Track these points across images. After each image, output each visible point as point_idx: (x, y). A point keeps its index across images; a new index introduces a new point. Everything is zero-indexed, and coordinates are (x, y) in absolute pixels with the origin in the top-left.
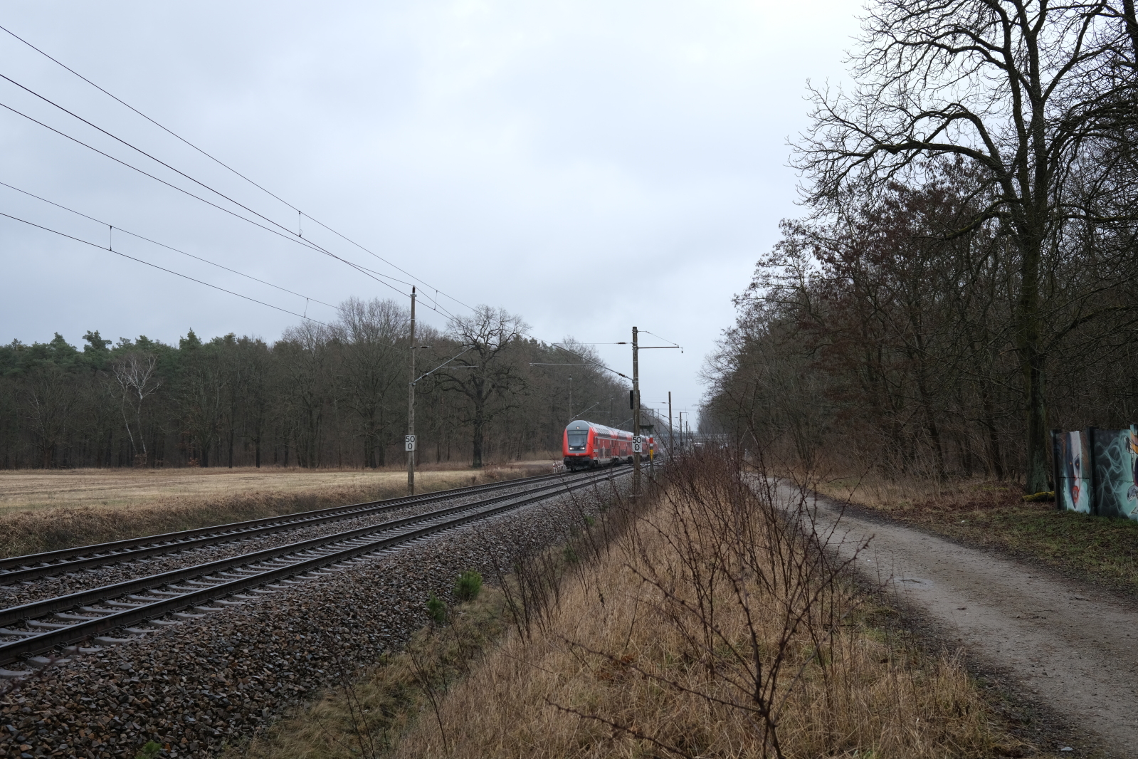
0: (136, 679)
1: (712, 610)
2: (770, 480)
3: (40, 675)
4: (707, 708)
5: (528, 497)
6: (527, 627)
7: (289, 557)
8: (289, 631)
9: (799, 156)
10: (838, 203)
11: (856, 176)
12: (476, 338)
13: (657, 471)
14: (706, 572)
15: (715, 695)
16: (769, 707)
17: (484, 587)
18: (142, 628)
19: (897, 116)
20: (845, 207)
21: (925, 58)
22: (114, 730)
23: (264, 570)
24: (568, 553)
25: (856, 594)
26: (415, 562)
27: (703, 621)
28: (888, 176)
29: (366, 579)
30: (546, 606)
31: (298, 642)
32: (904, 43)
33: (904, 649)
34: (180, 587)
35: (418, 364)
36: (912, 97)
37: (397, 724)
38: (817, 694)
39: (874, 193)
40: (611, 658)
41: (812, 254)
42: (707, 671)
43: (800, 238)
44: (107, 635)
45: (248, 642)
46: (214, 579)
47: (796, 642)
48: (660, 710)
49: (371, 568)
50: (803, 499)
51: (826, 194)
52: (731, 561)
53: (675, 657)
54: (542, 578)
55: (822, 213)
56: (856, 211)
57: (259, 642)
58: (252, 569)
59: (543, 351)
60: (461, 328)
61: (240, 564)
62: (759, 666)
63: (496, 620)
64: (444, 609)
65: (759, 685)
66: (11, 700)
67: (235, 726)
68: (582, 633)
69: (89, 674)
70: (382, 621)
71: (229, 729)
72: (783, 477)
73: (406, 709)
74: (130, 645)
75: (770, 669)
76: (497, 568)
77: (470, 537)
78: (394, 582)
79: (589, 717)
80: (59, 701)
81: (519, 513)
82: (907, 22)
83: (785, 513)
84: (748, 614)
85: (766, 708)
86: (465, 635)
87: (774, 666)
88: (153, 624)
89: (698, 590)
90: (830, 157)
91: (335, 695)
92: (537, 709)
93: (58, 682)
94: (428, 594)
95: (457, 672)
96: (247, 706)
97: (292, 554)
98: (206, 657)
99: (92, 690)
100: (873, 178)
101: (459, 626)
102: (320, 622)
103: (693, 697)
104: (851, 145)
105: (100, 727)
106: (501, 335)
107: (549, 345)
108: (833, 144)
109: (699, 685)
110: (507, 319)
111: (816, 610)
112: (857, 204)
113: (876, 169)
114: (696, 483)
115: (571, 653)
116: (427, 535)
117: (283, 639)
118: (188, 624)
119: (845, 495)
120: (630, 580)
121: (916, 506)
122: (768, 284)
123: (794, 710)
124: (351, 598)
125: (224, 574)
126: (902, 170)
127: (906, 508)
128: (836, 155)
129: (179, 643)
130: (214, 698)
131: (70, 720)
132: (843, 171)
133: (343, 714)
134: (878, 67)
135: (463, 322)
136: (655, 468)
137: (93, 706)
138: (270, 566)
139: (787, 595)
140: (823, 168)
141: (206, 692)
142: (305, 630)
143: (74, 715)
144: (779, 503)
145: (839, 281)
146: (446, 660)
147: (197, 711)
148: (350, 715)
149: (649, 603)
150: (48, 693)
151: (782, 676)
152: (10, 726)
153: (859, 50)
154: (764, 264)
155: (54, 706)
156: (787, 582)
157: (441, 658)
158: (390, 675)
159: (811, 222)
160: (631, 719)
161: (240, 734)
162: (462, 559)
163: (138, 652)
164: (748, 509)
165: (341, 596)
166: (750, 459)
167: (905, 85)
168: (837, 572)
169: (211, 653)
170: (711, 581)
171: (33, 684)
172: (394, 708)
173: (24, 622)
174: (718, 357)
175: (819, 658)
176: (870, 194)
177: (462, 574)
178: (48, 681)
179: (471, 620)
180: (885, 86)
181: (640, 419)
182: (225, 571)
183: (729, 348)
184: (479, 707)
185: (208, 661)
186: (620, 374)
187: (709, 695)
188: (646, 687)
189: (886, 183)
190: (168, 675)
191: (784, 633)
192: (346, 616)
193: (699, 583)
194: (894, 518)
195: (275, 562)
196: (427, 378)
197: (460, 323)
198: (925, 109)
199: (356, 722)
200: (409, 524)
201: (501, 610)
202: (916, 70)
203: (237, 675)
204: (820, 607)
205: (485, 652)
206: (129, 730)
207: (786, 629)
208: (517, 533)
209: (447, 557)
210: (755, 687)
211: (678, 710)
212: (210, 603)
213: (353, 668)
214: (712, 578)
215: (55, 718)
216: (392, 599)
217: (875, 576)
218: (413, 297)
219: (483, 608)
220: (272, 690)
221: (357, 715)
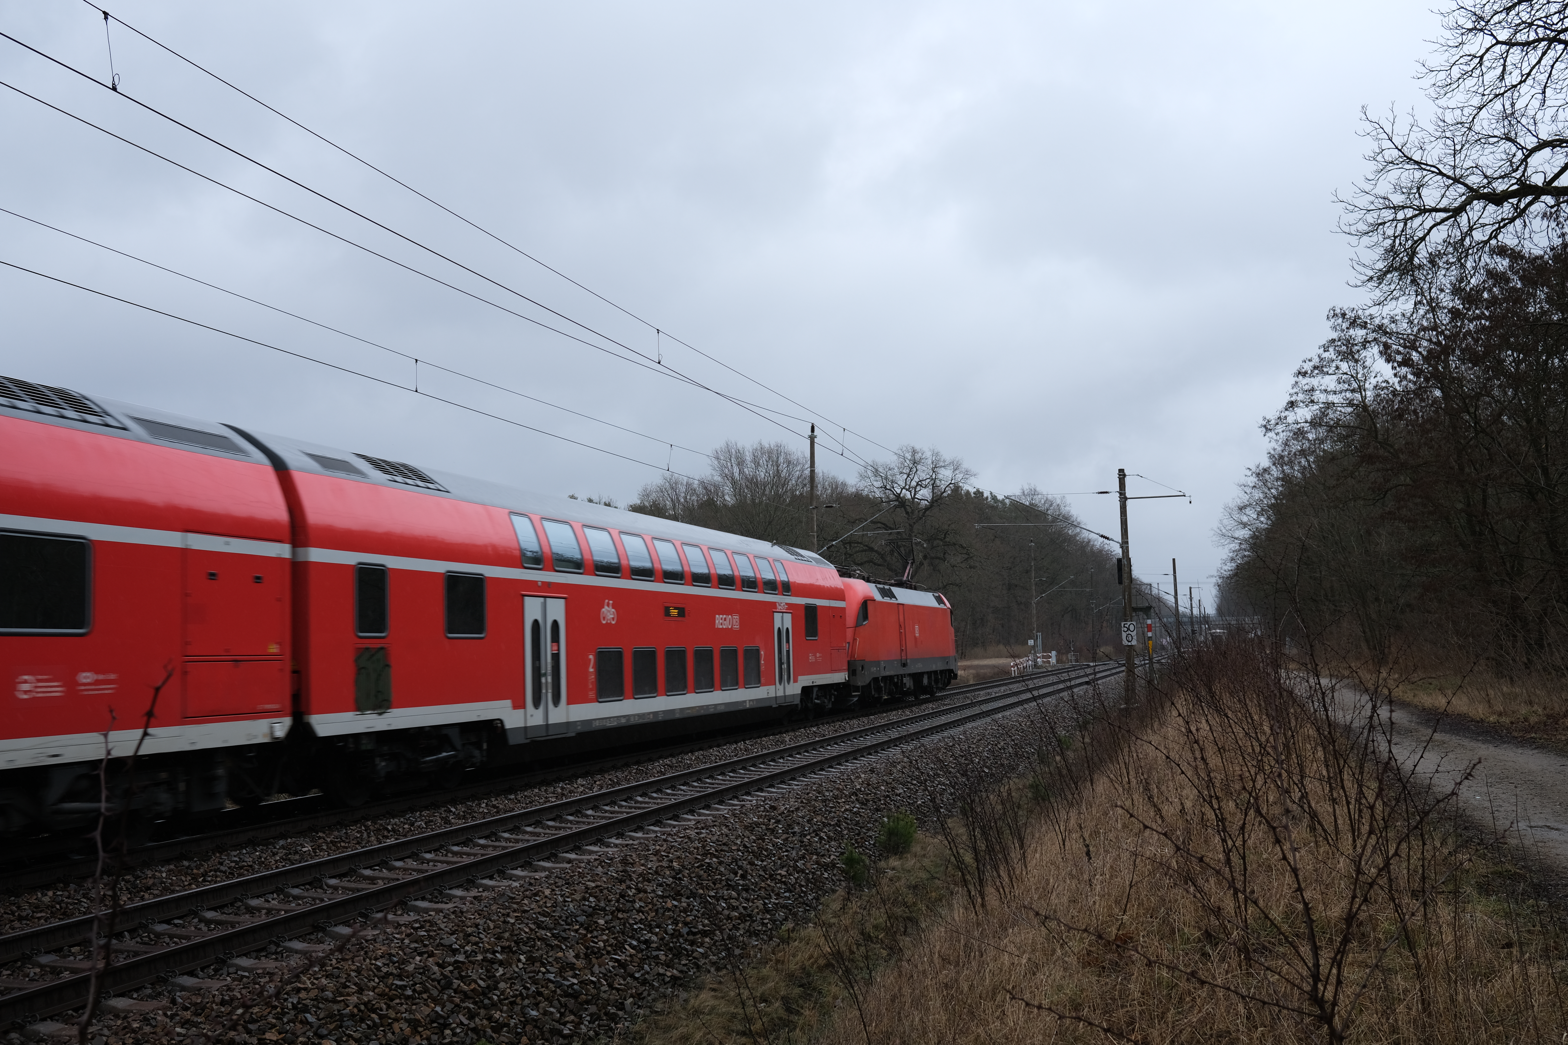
0: (461, 958)
1: (1245, 869)
2: (1324, 682)
3: (340, 949)
4: (1241, 1008)
5: (976, 710)
6: (980, 892)
7: (655, 795)
8: (658, 896)
9: (1353, 217)
10: (1414, 282)
11: (1440, 241)
12: (899, 491)
13: (1159, 670)
14: (1234, 814)
15: (1252, 990)
16: (1333, 1009)
17: (919, 835)
18: (467, 890)
19: (1502, 149)
20: (1426, 286)
21: (1543, 62)
22: (435, 1025)
23: (622, 813)
24: (1035, 787)
25: (1460, 846)
26: (824, 801)
27: (1232, 884)
28: (1490, 238)
29: (758, 824)
30: (1007, 863)
31: (669, 910)
32: (1510, 44)
33: (1538, 928)
34: (514, 836)
35: (821, 529)
36: (1524, 121)
37: (804, 1023)
38: (1406, 991)
39: (1469, 264)
40: (1100, 937)
41: (1377, 356)
42: (1240, 956)
43: (1359, 334)
44: (423, 899)
45: (604, 909)
46: (558, 824)
47: (1370, 916)
48: (1172, 1011)
49: (765, 810)
50: (1374, 709)
51: (1396, 269)
52: (1271, 799)
53: (1192, 935)
54: (1000, 823)
55: (1390, 297)
56: (1442, 290)
57: (619, 910)
58: (606, 811)
59: (993, 507)
60: (879, 478)
61: (591, 805)
62: (1316, 950)
63: (937, 881)
64: (865, 865)
65: (1316, 977)
66: (308, 982)
67: (589, 1023)
68: (1058, 901)
69: (403, 950)
70: (781, 882)
71: (583, 1027)
72: (1343, 677)
73: (816, 1003)
74: (454, 912)
75: (1333, 955)
76: (937, 809)
77: (899, 767)
78: (796, 829)
79: (1072, 1018)
80: (366, 984)
81: (965, 733)
82: (1513, 12)
83: (1348, 728)
84: (1297, 876)
85: (1329, 1011)
86: (895, 903)
87: (1339, 952)
88: (482, 885)
89: (1224, 841)
90: (1401, 215)
91: (720, 983)
92: (998, 1006)
93: (364, 960)
94: (843, 845)
95: (884, 953)
96: (605, 996)
97: (659, 791)
98: (550, 930)
99: (408, 971)
100: (1467, 242)
101: (886, 889)
102: (698, 884)
103: (1221, 993)
104: (1431, 196)
105: (419, 1021)
106: (934, 486)
107: (1000, 497)
108: (1403, 197)
109: (1229, 976)
110: (941, 464)
111: (1400, 870)
112: (1443, 281)
113: (1471, 229)
114: (1217, 687)
115: (1043, 928)
116: (840, 764)
117: (650, 906)
118: (526, 886)
119: (1440, 701)
120: (1125, 826)
121: (1549, 716)
122: (1312, 401)
123: (1371, 1015)
124: (738, 850)
125: (571, 818)
126: (1510, 228)
127: (1533, 719)
128: (1410, 213)
129: (515, 911)
130: (562, 985)
131: (381, 1010)
132: (1420, 234)
133: (732, 1009)
134: (1470, 82)
135: (880, 470)
136: (1156, 666)
137: (409, 992)
138: (630, 808)
139: (1355, 848)
140: (1390, 232)
141: (551, 976)
142: (679, 894)
143: (385, 1004)
144: (1340, 715)
145: (1420, 392)
146: (870, 936)
147: (540, 1002)
148: (741, 1011)
149: (1152, 859)
150: (353, 974)
151: (1352, 964)
152: (308, 1015)
153: (1439, 60)
154: (1306, 373)
155: (360, 991)
156: (1354, 830)
157: (862, 933)
158: (794, 956)
159: (1374, 311)
160: (1132, 1023)
161: (597, 1034)
162: (888, 796)
163: (463, 922)
164: (1293, 723)
165: (725, 848)
166: (1294, 651)
167: (1513, 105)
168: (1427, 814)
169: (556, 923)
170: (1243, 828)
171: (334, 961)
172: (801, 1002)
173: (320, 880)
174: (1241, 509)
175: (1407, 939)
176: (1463, 266)
177: (889, 818)
178: (352, 959)
179: (903, 881)
180: (1480, 108)
181: (1133, 598)
182: (571, 815)
183: (1258, 495)
184: (916, 1003)
185: (553, 935)
186: (1102, 536)
187: (1244, 991)
188: (1152, 978)
189: (1487, 249)
190: (501, 953)
191: (1352, 903)
192: (732, 876)
193: (1224, 830)
194: (1516, 734)
195: (637, 802)
196: (832, 549)
197: (876, 472)
198: (1544, 136)
199: (748, 1020)
200: (815, 749)
201: (942, 868)
202: (1530, 81)
203: (592, 954)
204: (1405, 865)
205: (923, 926)
206: (454, 1025)
207: (1354, 897)
208: (963, 760)
209: (867, 794)
210: (1310, 980)
211: (1200, 1011)
212: (553, 857)
213: (744, 947)
214: (1244, 824)
215: (362, 1007)
216: (794, 853)
217: (1488, 819)
218: (812, 439)
219: (918, 865)
220: (637, 975)
221: (750, 1010)
